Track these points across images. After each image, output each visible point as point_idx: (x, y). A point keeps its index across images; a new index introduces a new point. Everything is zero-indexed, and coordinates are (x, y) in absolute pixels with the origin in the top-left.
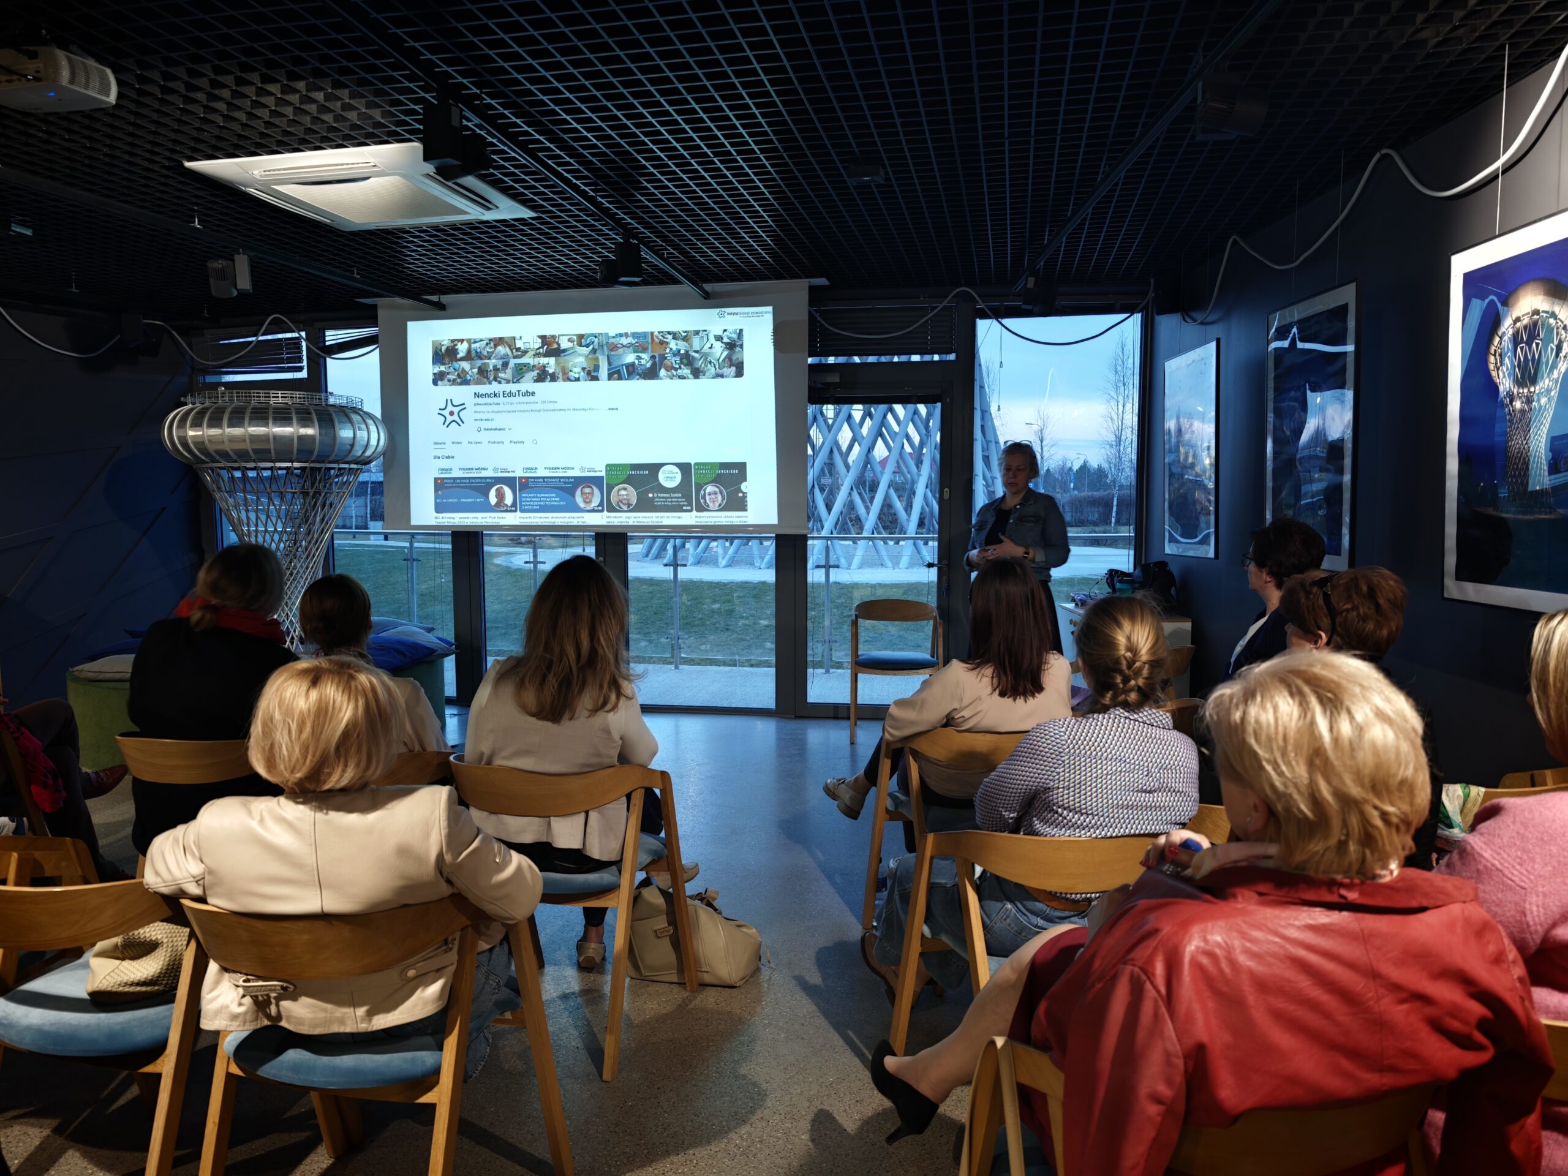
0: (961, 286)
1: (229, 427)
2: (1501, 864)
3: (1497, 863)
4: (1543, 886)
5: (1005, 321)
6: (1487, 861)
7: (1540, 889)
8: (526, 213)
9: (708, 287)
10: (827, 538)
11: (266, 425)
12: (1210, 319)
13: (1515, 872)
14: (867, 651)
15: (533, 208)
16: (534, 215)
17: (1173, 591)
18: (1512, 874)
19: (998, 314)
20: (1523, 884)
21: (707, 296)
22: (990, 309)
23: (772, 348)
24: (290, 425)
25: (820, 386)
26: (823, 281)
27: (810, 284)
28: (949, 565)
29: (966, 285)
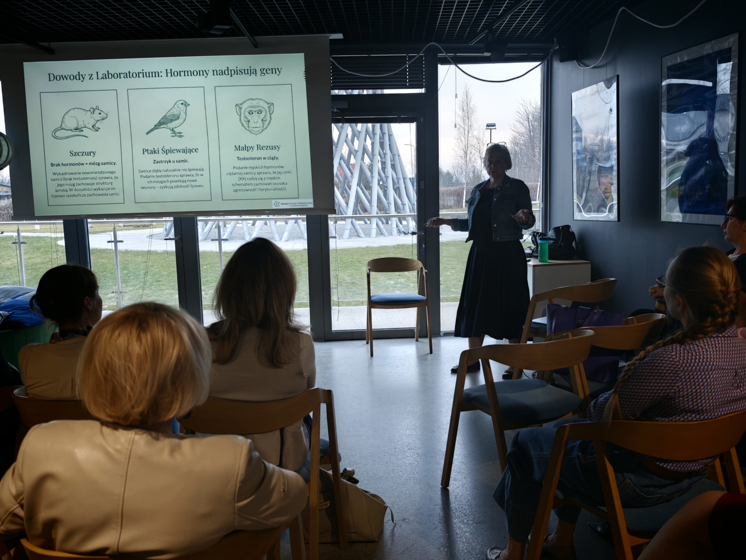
0: (431, 41)
5: (460, 66)
9: (258, 38)
14: (378, 293)
17: (574, 244)
19: (457, 61)
21: (256, 45)
22: (451, 58)
23: (305, 82)
25: (336, 110)
26: (340, 36)
27: (330, 38)
28: (425, 233)
29: (435, 41)
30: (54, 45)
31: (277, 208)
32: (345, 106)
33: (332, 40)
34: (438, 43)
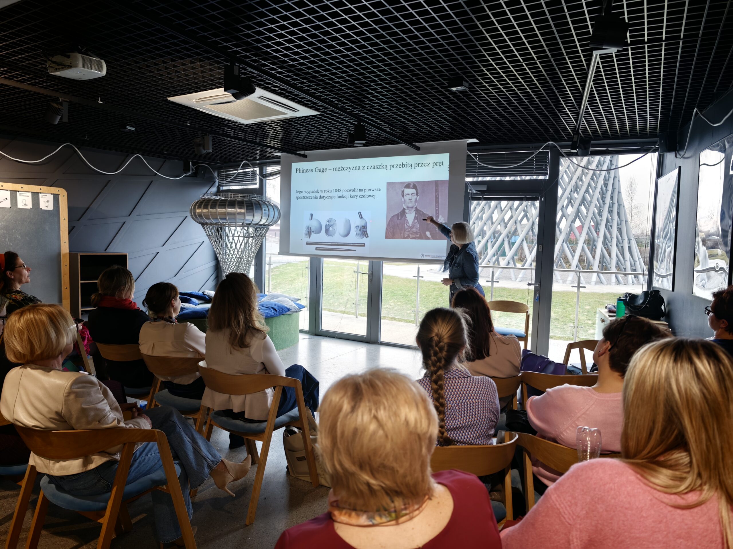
0: (549, 141)
1: (211, 208)
2: (560, 505)
3: (557, 503)
4: (580, 525)
6: (553, 502)
7: (578, 526)
8: (316, 113)
10: (493, 267)
11: (225, 208)
12: (686, 156)
13: (566, 512)
15: (317, 110)
16: (319, 113)
18: (564, 513)
20: (569, 521)
21: (418, 149)
22: (565, 153)
24: (234, 208)
25: (474, 192)
26: (474, 140)
27: (468, 142)
28: (540, 285)
29: (552, 141)
30: (307, 152)
31: (423, 258)
32: (484, 188)
33: (468, 143)
34: (555, 142)
